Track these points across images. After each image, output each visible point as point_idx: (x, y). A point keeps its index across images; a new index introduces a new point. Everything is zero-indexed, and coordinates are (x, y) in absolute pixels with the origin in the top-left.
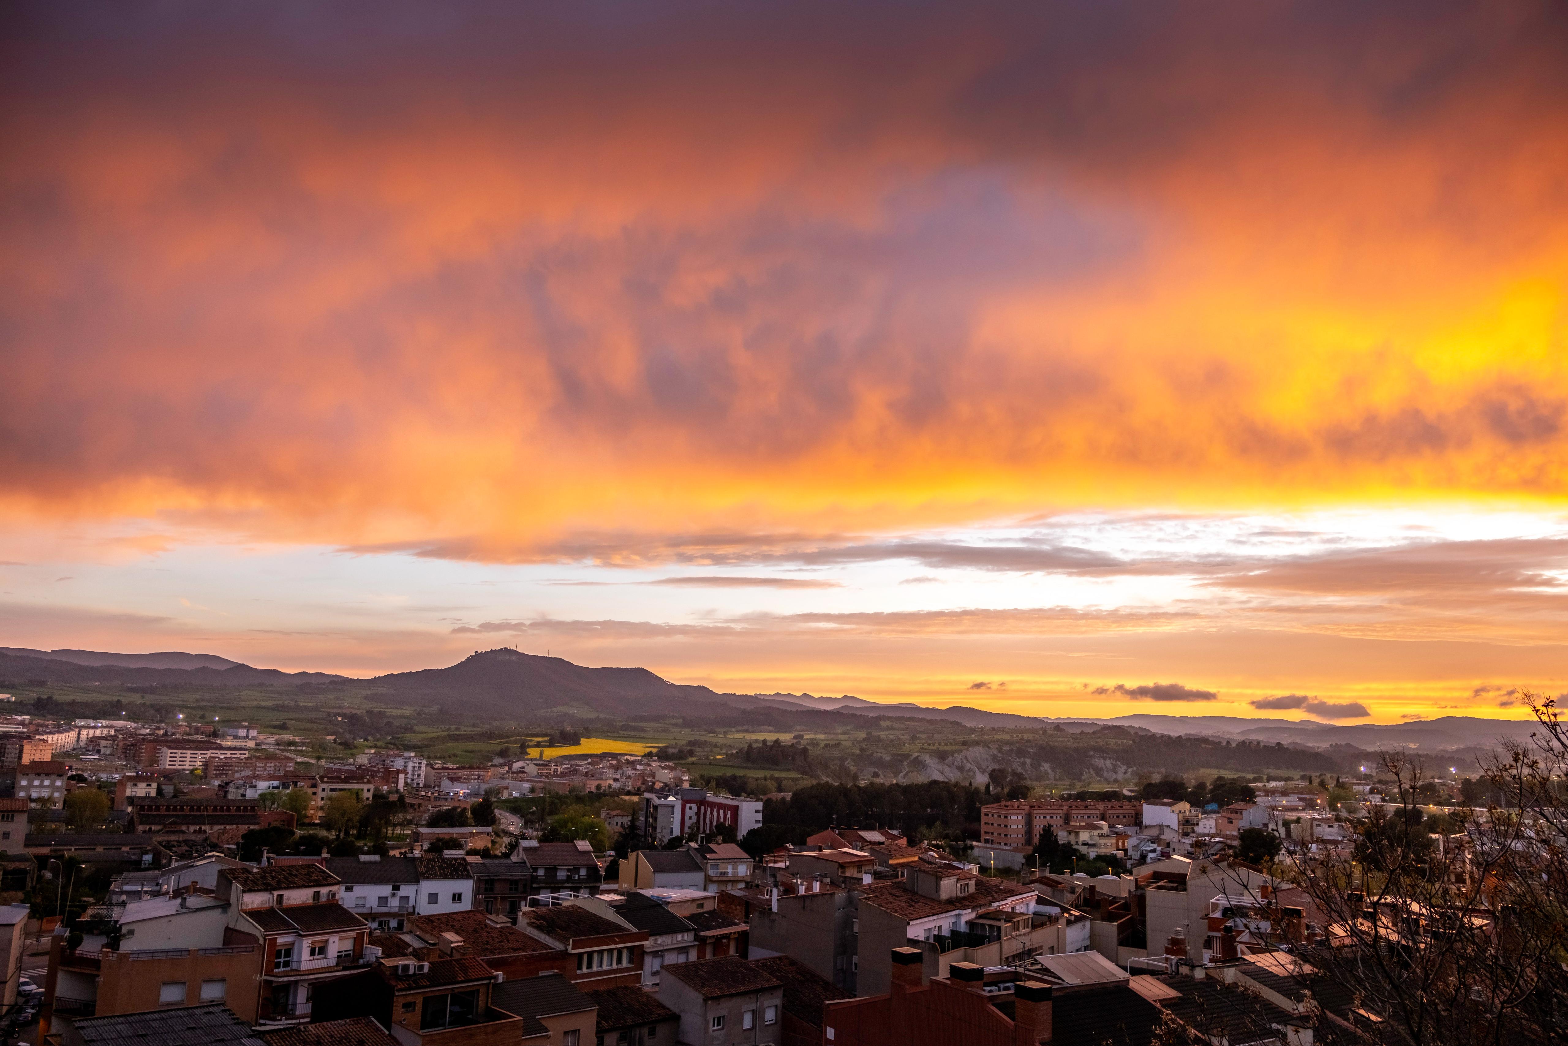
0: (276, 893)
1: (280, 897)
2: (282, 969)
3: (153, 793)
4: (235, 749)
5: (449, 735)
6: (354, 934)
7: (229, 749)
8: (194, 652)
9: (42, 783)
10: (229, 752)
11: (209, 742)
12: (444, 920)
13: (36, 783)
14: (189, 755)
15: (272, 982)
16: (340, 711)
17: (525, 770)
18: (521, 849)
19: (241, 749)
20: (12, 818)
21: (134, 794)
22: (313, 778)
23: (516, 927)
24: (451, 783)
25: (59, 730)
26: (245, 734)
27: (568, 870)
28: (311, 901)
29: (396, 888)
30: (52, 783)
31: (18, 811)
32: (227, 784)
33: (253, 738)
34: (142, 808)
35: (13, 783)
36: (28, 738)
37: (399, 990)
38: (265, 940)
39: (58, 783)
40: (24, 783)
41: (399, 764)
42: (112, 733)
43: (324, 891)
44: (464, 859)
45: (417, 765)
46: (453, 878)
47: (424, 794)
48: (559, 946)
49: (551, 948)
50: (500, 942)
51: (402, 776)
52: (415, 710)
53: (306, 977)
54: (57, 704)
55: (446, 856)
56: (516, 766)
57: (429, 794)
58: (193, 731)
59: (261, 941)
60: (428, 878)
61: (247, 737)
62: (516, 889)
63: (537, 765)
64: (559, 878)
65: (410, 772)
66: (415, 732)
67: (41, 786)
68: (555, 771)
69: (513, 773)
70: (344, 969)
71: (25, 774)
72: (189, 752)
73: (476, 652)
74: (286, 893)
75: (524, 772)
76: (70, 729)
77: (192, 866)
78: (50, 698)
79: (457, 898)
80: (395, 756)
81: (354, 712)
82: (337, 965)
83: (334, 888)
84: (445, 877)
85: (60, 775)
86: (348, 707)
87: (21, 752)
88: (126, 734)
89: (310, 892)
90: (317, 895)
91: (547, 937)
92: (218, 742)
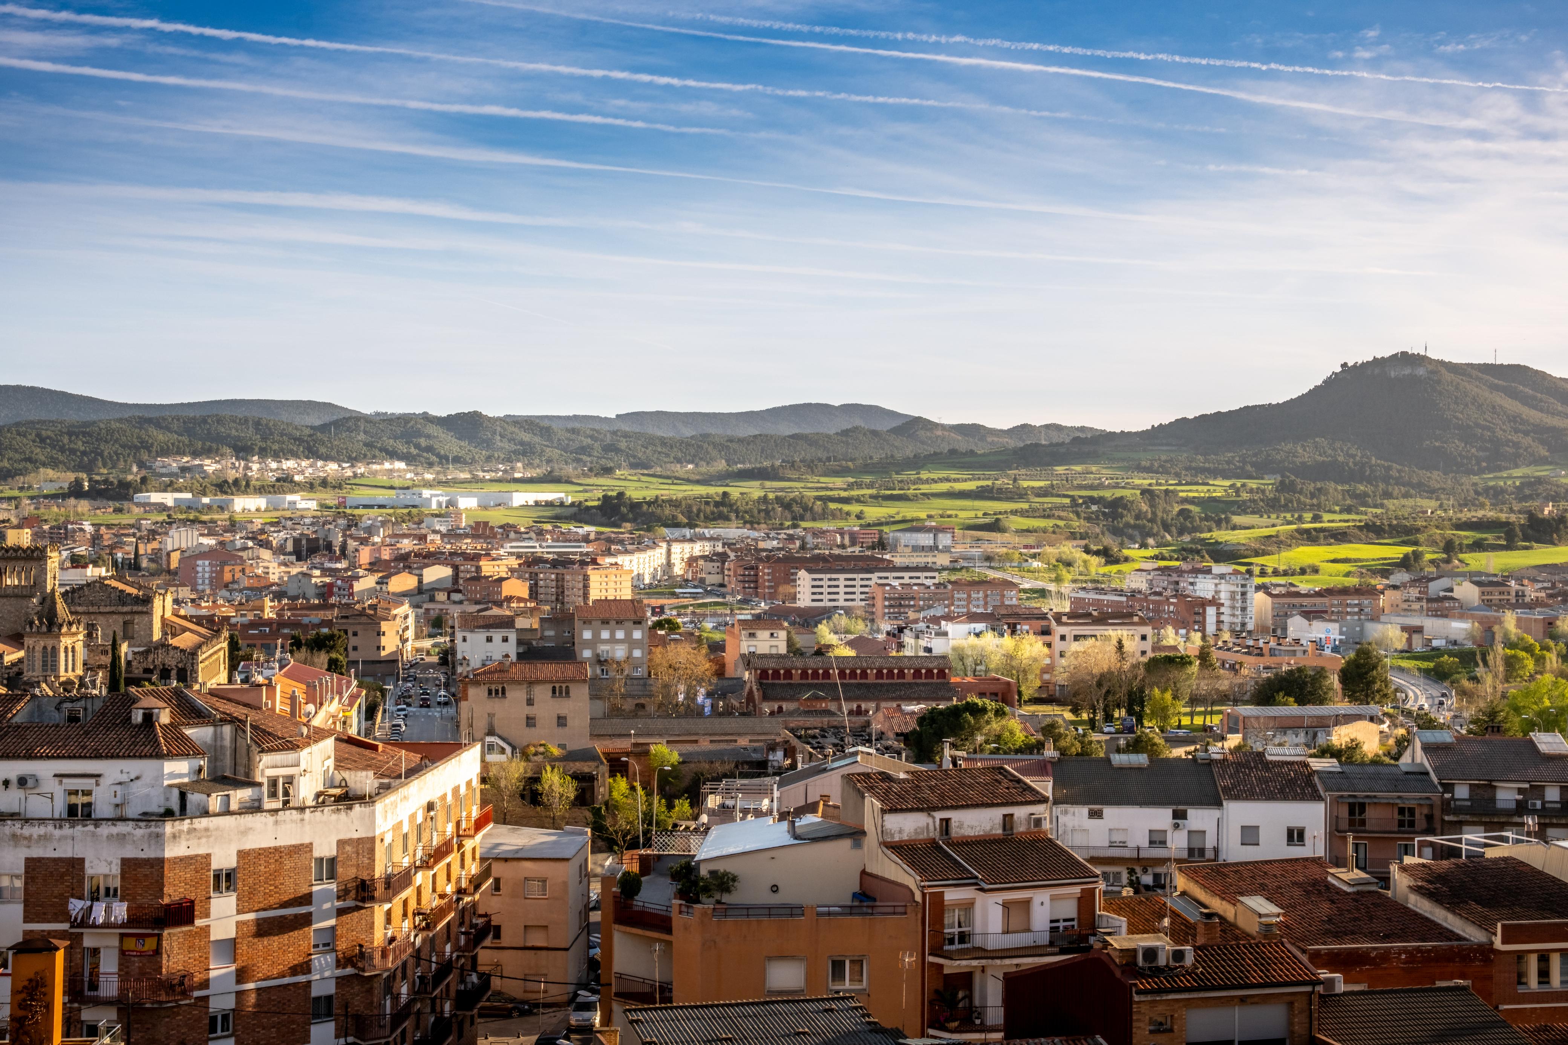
0: (939, 815)
1: (947, 821)
2: (957, 946)
3: (783, 649)
4: (917, 569)
5: (1297, 530)
6: (1077, 890)
7: (907, 569)
8: (837, 403)
9: (613, 634)
10: (906, 575)
11: (872, 558)
12: (1246, 874)
13: (605, 635)
14: (842, 583)
15: (941, 966)
16: (1095, 494)
17: (1455, 595)
18: (1418, 745)
19: (926, 568)
20: (567, 693)
21: (752, 649)
22: (1043, 617)
23: (1390, 893)
24: (1307, 622)
25: (640, 546)
26: (931, 543)
27: (1520, 791)
28: (1000, 831)
29: (1180, 815)
30: (629, 634)
31: (573, 680)
32: (901, 630)
33: (947, 550)
34: (764, 674)
35: (573, 637)
36: (594, 562)
37: (1140, 992)
38: (924, 895)
39: (637, 635)
40: (587, 635)
41: (1204, 587)
42: (720, 549)
43: (1020, 813)
44: (1306, 765)
45: (1239, 589)
46: (1285, 798)
47: (1251, 643)
48: (1474, 934)
49: (1459, 938)
50: (1355, 919)
51: (1211, 611)
52: (1232, 486)
53: (998, 962)
54: (635, 506)
55: (1269, 758)
56: (1435, 588)
57: (1261, 643)
58: (847, 541)
59: (918, 897)
60: (1237, 798)
61: (934, 548)
62: (1412, 824)
63: (1478, 584)
64: (1500, 805)
65: (1227, 603)
66: (1234, 528)
67: (613, 640)
68: (1520, 595)
69: (1429, 600)
70: (1062, 952)
71: (587, 622)
72: (842, 577)
73: (1344, 365)
74: (955, 816)
75: (1452, 599)
76: (655, 545)
77: (825, 770)
78: (621, 495)
79: (1295, 836)
80: (1196, 571)
81: (1119, 493)
82: (1051, 944)
83: (1039, 810)
84: (1269, 796)
85: (638, 622)
86: (1109, 487)
87: (586, 587)
88: (741, 549)
89: (997, 814)
90: (1008, 820)
91: (1450, 917)
92: (887, 557)
